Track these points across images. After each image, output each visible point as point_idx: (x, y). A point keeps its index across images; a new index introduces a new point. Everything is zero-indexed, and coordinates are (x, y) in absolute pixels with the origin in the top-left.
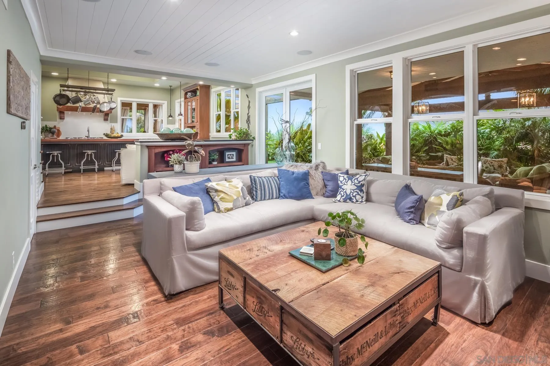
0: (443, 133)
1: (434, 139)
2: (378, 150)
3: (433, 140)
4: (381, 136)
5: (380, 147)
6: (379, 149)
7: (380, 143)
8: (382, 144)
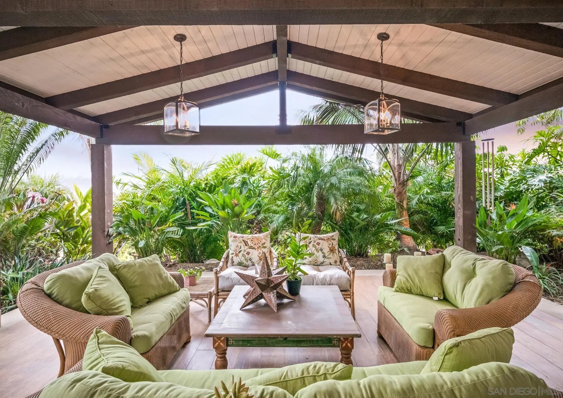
0: (203, 186)
1: (189, 198)
2: (76, 225)
3: (188, 200)
4: (84, 195)
5: (81, 217)
6: (78, 221)
7: (82, 208)
8: (86, 211)
